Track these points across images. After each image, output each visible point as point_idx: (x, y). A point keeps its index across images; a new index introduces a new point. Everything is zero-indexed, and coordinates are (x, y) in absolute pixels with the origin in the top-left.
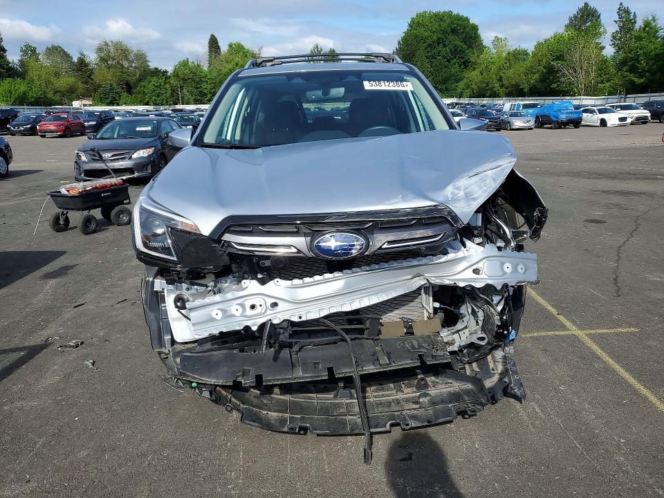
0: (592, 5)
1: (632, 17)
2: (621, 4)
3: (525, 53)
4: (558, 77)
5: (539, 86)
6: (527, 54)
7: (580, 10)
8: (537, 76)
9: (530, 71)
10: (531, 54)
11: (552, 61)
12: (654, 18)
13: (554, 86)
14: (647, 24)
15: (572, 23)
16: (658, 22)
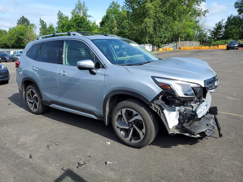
0: (25, 17)
1: (45, 24)
2: (40, 19)
3: (5, 32)
4: (23, 42)
5: (16, 45)
6: (6, 32)
7: (21, 18)
8: (13, 41)
9: (10, 39)
10: (8, 32)
11: (20, 35)
12: (52, 25)
13: (22, 45)
14: (51, 27)
15: (19, 22)
16: (54, 26)
